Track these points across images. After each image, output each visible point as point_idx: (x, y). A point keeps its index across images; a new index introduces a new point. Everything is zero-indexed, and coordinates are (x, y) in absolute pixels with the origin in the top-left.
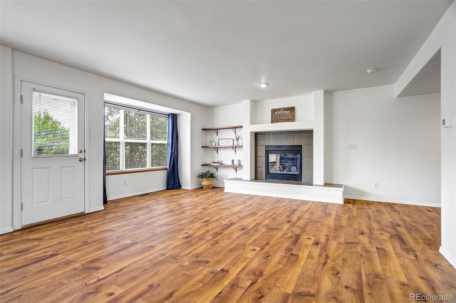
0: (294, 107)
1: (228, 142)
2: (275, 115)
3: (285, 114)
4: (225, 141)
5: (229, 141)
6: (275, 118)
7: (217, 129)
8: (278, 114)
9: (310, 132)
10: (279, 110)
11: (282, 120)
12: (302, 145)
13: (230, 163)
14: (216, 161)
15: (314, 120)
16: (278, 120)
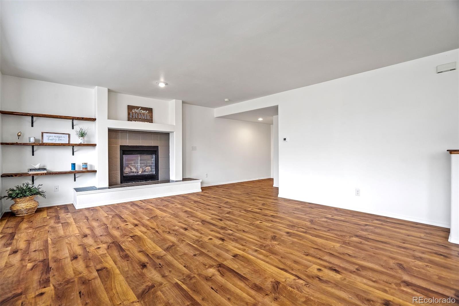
0: (152, 109)
1: (60, 138)
2: (133, 112)
3: (144, 114)
4: (55, 137)
5: (62, 137)
6: (132, 116)
7: (33, 116)
8: (136, 113)
9: (166, 135)
10: (138, 108)
11: (140, 119)
12: (158, 146)
13: (69, 169)
14: (37, 166)
15: (175, 125)
16: (136, 118)
